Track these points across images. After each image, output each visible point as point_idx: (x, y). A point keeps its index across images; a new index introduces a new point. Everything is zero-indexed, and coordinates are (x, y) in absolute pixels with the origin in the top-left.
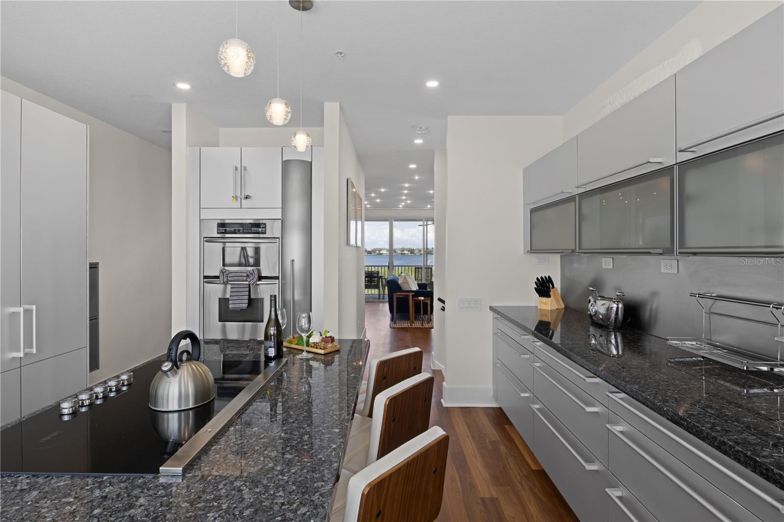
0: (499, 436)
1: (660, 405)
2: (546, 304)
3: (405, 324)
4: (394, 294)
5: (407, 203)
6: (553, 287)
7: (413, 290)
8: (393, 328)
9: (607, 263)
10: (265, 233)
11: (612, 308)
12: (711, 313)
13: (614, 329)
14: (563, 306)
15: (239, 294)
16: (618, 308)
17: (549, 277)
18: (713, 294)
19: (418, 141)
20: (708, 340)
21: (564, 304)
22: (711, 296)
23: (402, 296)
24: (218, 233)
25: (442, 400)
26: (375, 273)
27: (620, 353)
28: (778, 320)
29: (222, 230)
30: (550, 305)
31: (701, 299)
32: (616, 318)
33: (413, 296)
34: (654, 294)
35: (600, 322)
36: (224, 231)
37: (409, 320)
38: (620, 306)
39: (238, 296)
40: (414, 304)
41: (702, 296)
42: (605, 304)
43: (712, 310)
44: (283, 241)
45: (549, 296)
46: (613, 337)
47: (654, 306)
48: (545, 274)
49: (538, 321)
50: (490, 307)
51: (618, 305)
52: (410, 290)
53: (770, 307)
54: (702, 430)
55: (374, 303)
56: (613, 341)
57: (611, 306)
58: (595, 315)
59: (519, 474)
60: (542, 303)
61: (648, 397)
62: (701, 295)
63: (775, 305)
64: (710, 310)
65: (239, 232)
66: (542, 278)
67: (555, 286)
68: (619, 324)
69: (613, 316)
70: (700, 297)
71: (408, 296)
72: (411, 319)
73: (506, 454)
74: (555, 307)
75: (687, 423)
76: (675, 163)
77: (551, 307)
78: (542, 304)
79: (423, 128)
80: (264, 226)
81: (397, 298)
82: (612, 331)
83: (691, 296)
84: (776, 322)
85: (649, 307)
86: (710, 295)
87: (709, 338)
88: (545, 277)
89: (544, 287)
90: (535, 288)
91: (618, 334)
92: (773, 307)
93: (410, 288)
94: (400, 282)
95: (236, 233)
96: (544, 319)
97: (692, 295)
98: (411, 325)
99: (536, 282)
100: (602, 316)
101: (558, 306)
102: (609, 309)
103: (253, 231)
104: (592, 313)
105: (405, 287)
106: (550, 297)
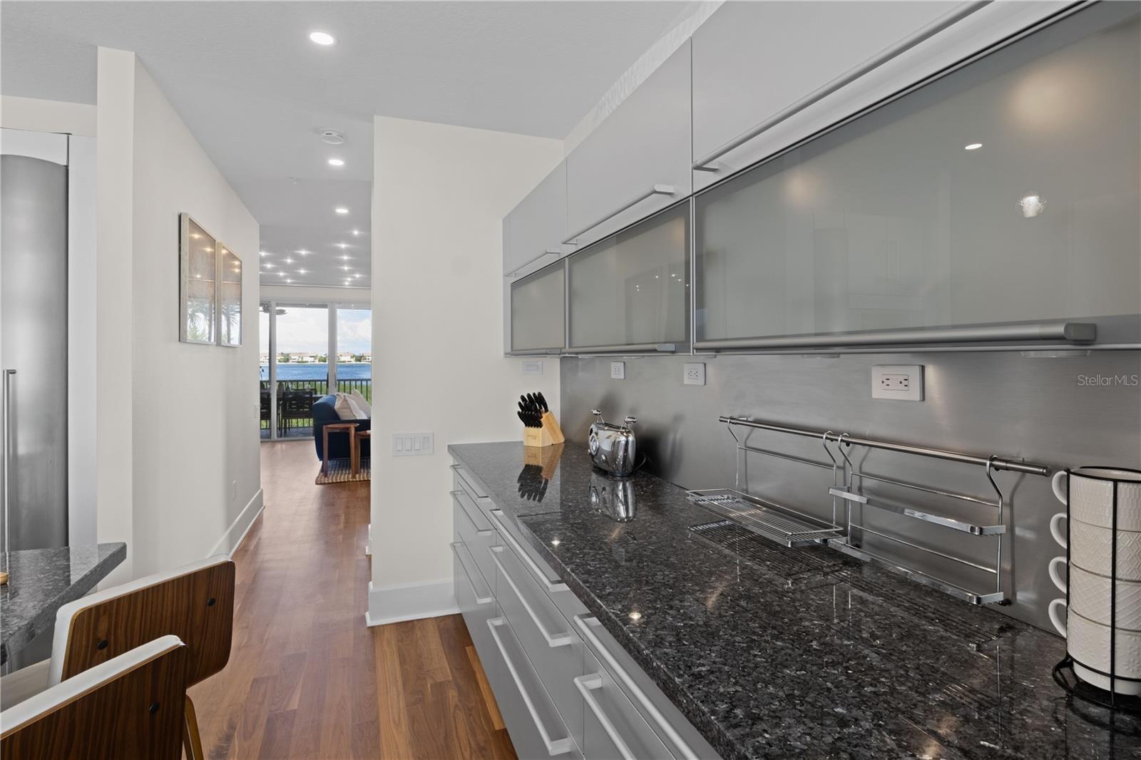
0: (451, 671)
1: (647, 655)
3: (345, 476)
4: (324, 427)
5: (354, 277)
6: (547, 410)
7: (358, 418)
8: (324, 484)
9: (616, 370)
11: (619, 442)
12: (748, 448)
13: (622, 477)
14: (562, 440)
16: (627, 442)
17: (540, 394)
18: (749, 417)
19: (336, 162)
20: (743, 491)
21: (564, 436)
22: (747, 421)
23: (338, 431)
25: (367, 615)
26: (307, 393)
27: (631, 514)
28: (833, 458)
30: (542, 439)
31: (734, 425)
32: (625, 457)
33: (357, 429)
34: (678, 419)
35: (604, 466)
37: (350, 467)
38: (631, 438)
40: (359, 442)
41: (735, 421)
42: (610, 436)
43: (750, 444)
45: (539, 425)
46: (621, 487)
47: (678, 436)
48: (533, 391)
49: (524, 466)
50: (449, 446)
51: (627, 437)
52: (353, 418)
53: (822, 438)
54: (710, 722)
55: (301, 442)
56: (621, 494)
57: (618, 440)
58: (596, 454)
59: (470, 744)
60: (529, 436)
61: (631, 635)
62: (734, 419)
63: (830, 434)
64: (745, 443)
66: (529, 395)
67: (549, 409)
68: (629, 469)
69: (621, 453)
70: (733, 423)
71: (348, 429)
72: (353, 467)
73: (456, 706)
74: (550, 441)
75: (687, 701)
76: (691, 193)
77: (543, 442)
78: (530, 438)
79: (334, 135)
81: (329, 434)
82: (620, 481)
83: (721, 421)
84: (831, 462)
85: (671, 437)
86: (745, 419)
87: (745, 487)
88: (534, 394)
89: (532, 411)
90: (519, 413)
91: (628, 483)
92: (827, 438)
93: (355, 416)
94: (337, 406)
96: (533, 462)
97: (723, 419)
98: (354, 477)
99: (520, 403)
100: (606, 456)
101: (554, 440)
102: (615, 444)
104: (593, 451)
105: (345, 415)
106: (541, 427)
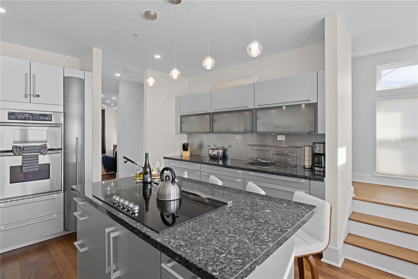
2: (186, 154)
6: (188, 147)
9: (213, 137)
10: (51, 121)
15: (31, 162)
17: (188, 143)
24: (9, 119)
29: (13, 117)
30: (188, 154)
32: (221, 155)
36: (15, 118)
38: (222, 151)
39: (30, 163)
41: (251, 145)
44: (65, 126)
50: (164, 157)
57: (219, 151)
60: (184, 153)
65: (29, 119)
66: (185, 143)
76: (254, 108)
80: (50, 116)
91: (221, 160)
92: (271, 146)
95: (26, 120)
97: (248, 145)
99: (182, 146)
103: (41, 119)
104: (212, 154)
106: (188, 151)
